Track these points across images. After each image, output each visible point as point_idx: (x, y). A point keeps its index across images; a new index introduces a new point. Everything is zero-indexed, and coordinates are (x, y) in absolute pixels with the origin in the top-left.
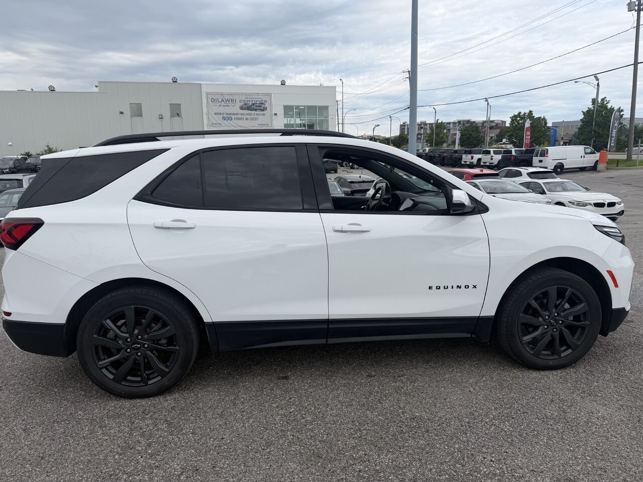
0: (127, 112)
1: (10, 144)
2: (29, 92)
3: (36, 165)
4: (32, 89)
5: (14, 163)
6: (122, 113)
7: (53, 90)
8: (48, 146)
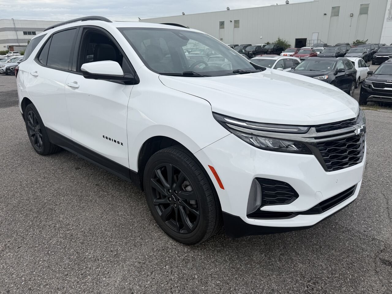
0: (329, 14)
1: (261, 37)
2: (276, 6)
3: (268, 50)
4: (277, 4)
5: (256, 48)
6: (325, 14)
7: (288, 3)
8: (279, 38)
